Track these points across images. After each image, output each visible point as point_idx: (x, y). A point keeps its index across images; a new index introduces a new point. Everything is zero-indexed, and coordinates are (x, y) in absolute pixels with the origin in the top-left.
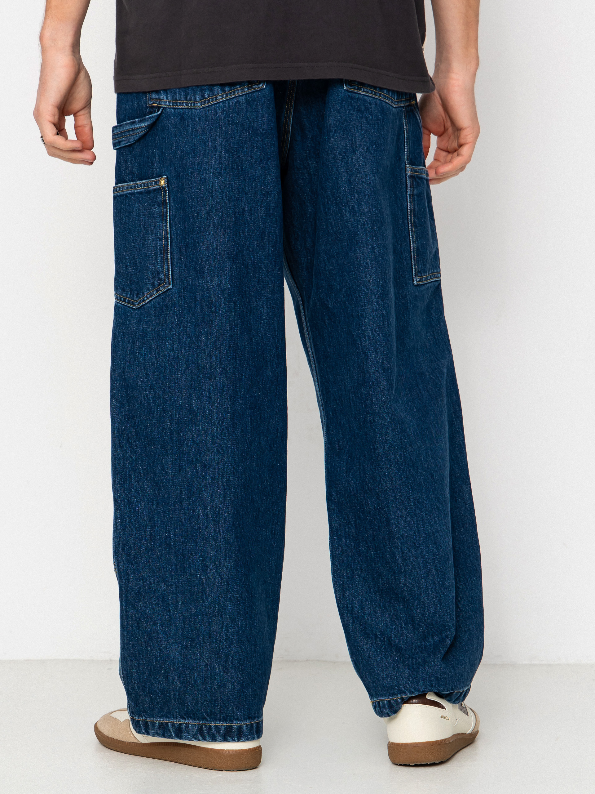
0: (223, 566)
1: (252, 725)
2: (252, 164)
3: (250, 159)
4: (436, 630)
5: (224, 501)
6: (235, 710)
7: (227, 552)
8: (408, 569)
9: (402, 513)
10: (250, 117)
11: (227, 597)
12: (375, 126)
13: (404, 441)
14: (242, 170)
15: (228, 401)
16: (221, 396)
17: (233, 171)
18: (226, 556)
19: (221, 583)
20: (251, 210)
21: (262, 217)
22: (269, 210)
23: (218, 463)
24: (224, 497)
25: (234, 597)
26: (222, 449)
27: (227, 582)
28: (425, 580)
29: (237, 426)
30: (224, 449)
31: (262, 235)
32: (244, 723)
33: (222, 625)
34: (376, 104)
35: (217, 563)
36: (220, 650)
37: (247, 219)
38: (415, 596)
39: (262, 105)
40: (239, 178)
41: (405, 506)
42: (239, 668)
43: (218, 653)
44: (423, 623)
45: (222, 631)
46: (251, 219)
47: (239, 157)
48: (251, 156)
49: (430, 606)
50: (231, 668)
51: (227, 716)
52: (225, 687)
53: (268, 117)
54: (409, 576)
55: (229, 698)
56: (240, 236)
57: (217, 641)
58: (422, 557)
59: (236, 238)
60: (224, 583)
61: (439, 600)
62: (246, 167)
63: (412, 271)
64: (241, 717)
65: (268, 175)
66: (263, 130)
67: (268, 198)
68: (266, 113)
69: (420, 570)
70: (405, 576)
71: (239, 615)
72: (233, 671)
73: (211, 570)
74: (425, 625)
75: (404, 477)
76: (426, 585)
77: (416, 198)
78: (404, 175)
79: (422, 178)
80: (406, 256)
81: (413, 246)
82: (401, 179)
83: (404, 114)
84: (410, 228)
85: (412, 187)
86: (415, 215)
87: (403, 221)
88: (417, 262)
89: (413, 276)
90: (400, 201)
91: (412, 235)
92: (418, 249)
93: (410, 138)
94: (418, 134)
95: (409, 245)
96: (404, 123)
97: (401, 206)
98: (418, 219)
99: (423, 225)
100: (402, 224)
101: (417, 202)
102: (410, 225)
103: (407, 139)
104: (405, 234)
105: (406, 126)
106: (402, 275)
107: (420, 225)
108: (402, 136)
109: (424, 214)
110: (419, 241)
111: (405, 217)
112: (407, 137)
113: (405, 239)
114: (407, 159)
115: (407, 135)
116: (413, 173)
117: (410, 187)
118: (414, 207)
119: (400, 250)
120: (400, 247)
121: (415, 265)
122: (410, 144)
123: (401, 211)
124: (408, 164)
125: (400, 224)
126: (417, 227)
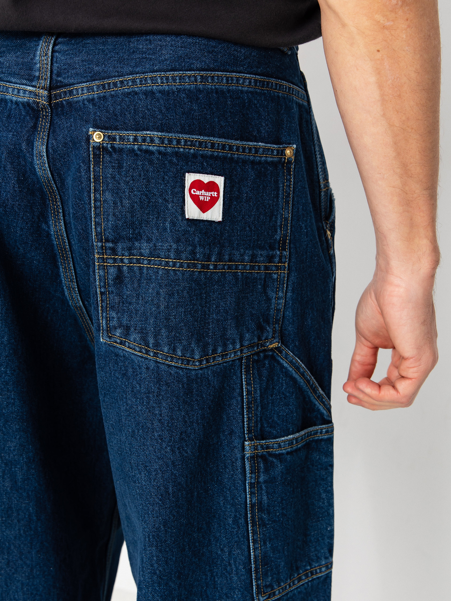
12: (143, 402)
34: (148, 368)
63: (253, 588)
77: (265, 487)
78: (239, 456)
79: (282, 454)
80: (237, 569)
81: (254, 555)
82: (233, 462)
83: (243, 367)
84: (250, 529)
85: (255, 473)
86: (261, 510)
87: (235, 521)
88: (262, 574)
89: (253, 595)
90: (230, 492)
91: (253, 539)
92: (265, 556)
93: (258, 401)
94: (286, 389)
95: (246, 553)
96: (242, 382)
97: (233, 499)
98: (269, 513)
99: (279, 520)
100: (234, 524)
101: (267, 492)
102: (250, 525)
103: (249, 403)
104: (239, 539)
105: (247, 384)
106: (226, 594)
107: (272, 521)
108: (237, 400)
109: (282, 504)
110: (268, 545)
111: (241, 515)
112: (248, 402)
113: (237, 545)
114: (249, 432)
115: (248, 398)
116: (260, 451)
117: (251, 473)
118: (262, 498)
119: (226, 559)
120: (227, 556)
121: (257, 579)
122: (259, 408)
123: (232, 505)
124: (251, 439)
125: (228, 524)
126: (264, 525)
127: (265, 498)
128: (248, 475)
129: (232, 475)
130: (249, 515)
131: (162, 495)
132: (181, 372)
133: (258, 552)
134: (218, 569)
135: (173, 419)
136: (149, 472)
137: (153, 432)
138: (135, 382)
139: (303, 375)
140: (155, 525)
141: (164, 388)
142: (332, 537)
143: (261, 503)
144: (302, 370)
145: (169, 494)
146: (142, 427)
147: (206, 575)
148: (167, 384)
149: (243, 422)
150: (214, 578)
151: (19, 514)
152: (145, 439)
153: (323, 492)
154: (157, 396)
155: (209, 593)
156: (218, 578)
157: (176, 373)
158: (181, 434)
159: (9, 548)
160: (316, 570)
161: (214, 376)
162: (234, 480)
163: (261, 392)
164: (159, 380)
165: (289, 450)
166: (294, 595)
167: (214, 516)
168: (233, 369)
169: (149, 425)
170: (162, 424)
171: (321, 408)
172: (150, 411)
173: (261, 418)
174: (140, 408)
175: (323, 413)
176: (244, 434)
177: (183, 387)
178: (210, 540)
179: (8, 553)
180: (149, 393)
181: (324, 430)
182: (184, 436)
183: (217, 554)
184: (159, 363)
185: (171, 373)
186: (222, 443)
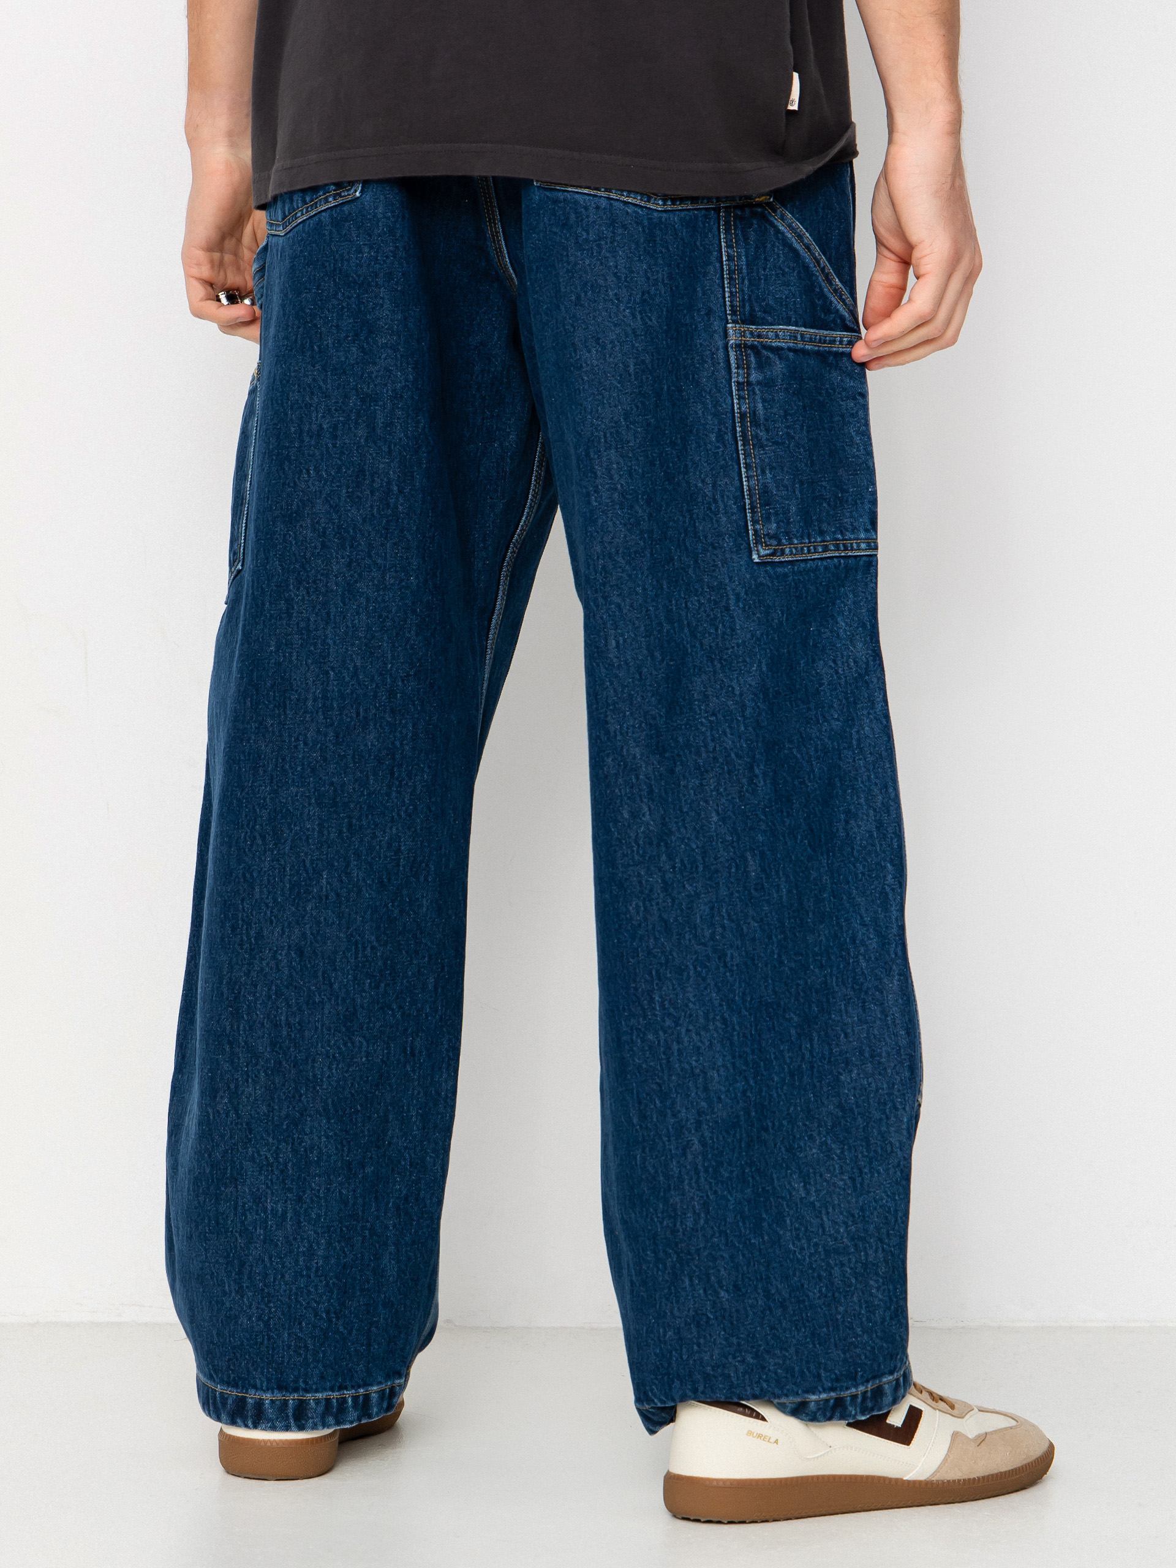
0: (242, 1093)
1: (285, 1402)
2: (339, 341)
3: (335, 332)
4: (696, 1266)
5: (249, 971)
6: (251, 1368)
7: (250, 1068)
8: (649, 1135)
9: (639, 1023)
10: (337, 251)
11: (247, 1153)
13: (647, 881)
14: (320, 351)
15: (266, 787)
16: (254, 775)
17: (303, 353)
18: (248, 1076)
19: (237, 1124)
20: (335, 427)
21: (359, 442)
22: (374, 429)
23: (243, 900)
24: (249, 964)
25: (260, 1155)
26: (252, 875)
27: (247, 1124)
28: (678, 1162)
29: (282, 834)
30: (255, 875)
31: (357, 477)
32: (267, 1397)
33: (236, 1204)
35: (232, 1086)
36: (231, 1250)
37: (326, 445)
38: (659, 1192)
39: (358, 228)
40: (314, 367)
41: (643, 1009)
42: (263, 1290)
43: (228, 1256)
44: (673, 1249)
45: (235, 1214)
46: (334, 446)
47: (315, 325)
48: (337, 326)
49: (685, 1214)
50: (247, 1287)
51: (238, 1377)
52: (236, 1322)
53: (369, 253)
54: (650, 1151)
55: (242, 1344)
56: (309, 476)
57: (226, 1232)
58: (674, 1116)
59: (299, 478)
60: (242, 1124)
61: (705, 1205)
62: (327, 345)
63: (747, 534)
64: (262, 1384)
65: (370, 363)
66: (359, 276)
67: (370, 406)
68: (365, 245)
69: (669, 1140)
70: (643, 1152)
71: (269, 1192)
72: (250, 1294)
73: (222, 1097)
74: (676, 1252)
75: (643, 951)
76: (680, 1171)
77: (759, 390)
78: (720, 343)
79: (782, 349)
80: (726, 506)
81: (748, 486)
82: (713, 354)
83: (722, 223)
84: (740, 448)
85: (744, 368)
86: (755, 423)
87: (720, 437)
88: (762, 516)
89: (749, 545)
90: (712, 397)
91: (745, 463)
92: (765, 491)
93: (745, 271)
94: (784, 262)
95: (737, 483)
96: (720, 242)
97: (715, 406)
98: (767, 430)
99: (784, 443)
100: (718, 442)
101: (761, 398)
102: (740, 443)
103: (731, 272)
104: (727, 463)
105: (727, 247)
106: (712, 545)
107: (773, 443)
108: (715, 267)
109: (787, 419)
110: (769, 475)
111: (727, 428)
112: (729, 270)
113: (724, 471)
114: (734, 312)
115: (729, 265)
116: (749, 340)
117: (738, 368)
118: (755, 406)
119: (709, 494)
120: (710, 489)
121: (755, 522)
122: (746, 282)
123: (715, 415)
124: (734, 322)
125: (711, 442)
126: (762, 447)
127: (760, 406)
128: (734, 371)
129: (713, 373)
130: (738, 429)
131: (621, 375)
132: (639, 211)
133: (753, 482)
134: (700, 508)
135: (633, 272)
136: (604, 347)
137: (607, 291)
138: (579, 230)
139: (808, 247)
140: (612, 418)
141: (620, 231)
142: (874, 502)
143: (754, 412)
144: (806, 241)
145: (630, 375)
146: (592, 286)
147: (684, 517)
148: (624, 227)
149: (724, 298)
150: (695, 523)
151: (373, 481)
152: (595, 301)
153: (856, 435)
154: (611, 243)
155: (688, 544)
156: (700, 523)
157: (635, 212)
158: (643, 293)
159: (354, 538)
160: (852, 544)
161: (682, 225)
162: (716, 380)
163: (747, 261)
164: (613, 222)
165: (791, 345)
166: (817, 568)
167: (691, 431)
168: (708, 223)
169: (601, 282)
170: (619, 278)
171: (840, 307)
172: (602, 263)
173: (750, 296)
174: (587, 262)
175: (844, 316)
176: (726, 314)
177: (644, 231)
178: (686, 465)
179: (352, 546)
180: (599, 240)
181: (845, 339)
182: (646, 296)
183: (696, 486)
184: (613, 199)
185: (628, 213)
186: (696, 327)
